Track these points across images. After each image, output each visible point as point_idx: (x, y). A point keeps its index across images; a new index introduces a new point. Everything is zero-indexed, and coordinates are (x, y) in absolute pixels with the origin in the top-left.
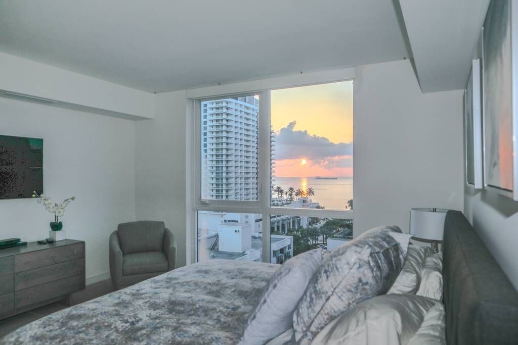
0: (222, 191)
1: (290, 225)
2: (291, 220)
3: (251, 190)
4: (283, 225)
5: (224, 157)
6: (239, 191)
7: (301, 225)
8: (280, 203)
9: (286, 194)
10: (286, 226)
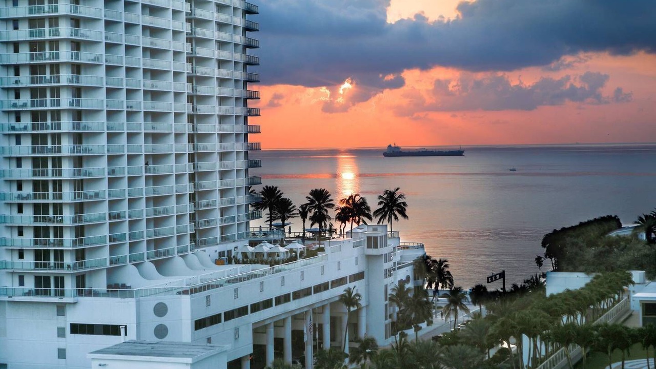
0: (58, 208)
1: (321, 338)
2: (327, 315)
3: (172, 204)
4: (298, 336)
5: (65, 76)
6: (124, 208)
7: (363, 333)
8: (282, 250)
9: (304, 215)
10: (308, 338)
